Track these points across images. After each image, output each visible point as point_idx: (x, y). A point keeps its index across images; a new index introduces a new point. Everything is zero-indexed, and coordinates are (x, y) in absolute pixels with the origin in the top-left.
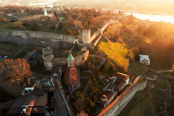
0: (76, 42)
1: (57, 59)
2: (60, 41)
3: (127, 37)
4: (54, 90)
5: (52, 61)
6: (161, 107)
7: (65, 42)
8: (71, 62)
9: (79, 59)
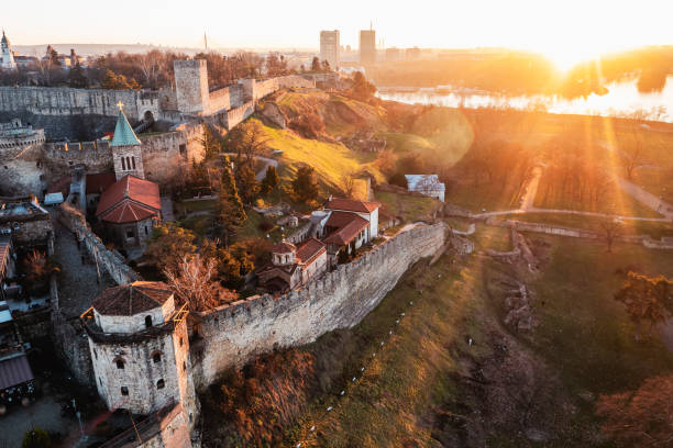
0: (148, 114)
1: (63, 147)
2: (76, 116)
3: (353, 136)
4: (49, 233)
5: (41, 161)
6: (508, 299)
7: (99, 117)
8: (130, 155)
9: (166, 149)
